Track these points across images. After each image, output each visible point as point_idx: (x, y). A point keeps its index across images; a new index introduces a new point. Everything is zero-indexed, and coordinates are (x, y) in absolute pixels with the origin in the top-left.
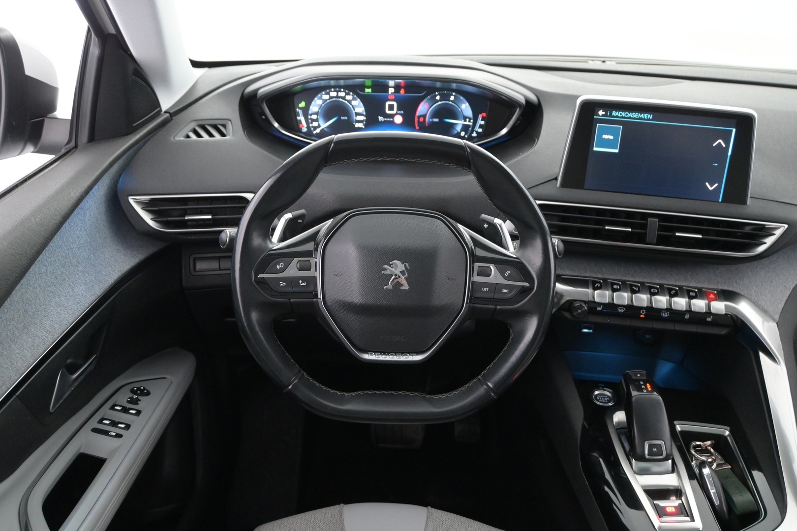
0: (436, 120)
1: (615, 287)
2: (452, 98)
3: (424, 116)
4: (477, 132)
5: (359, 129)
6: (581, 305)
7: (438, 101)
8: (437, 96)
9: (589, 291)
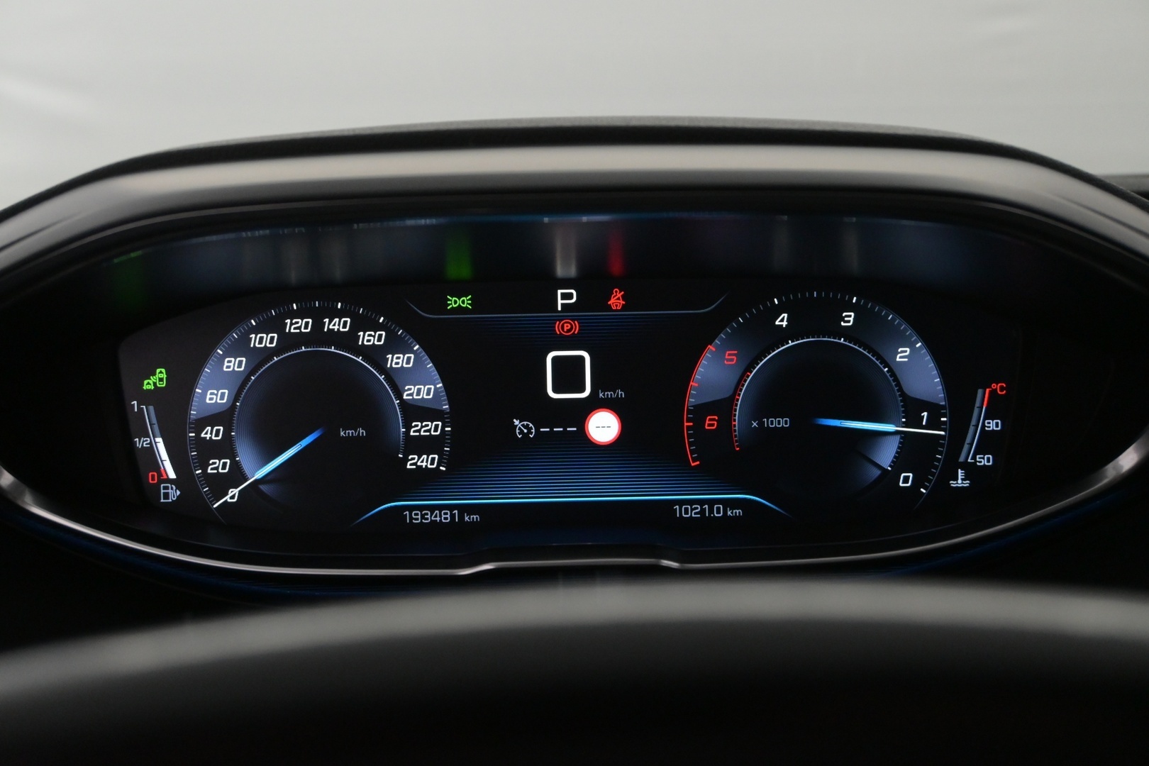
0: (783, 423)
2: (849, 318)
3: (723, 407)
4: (971, 471)
5: (424, 479)
7: (783, 335)
8: (776, 311)
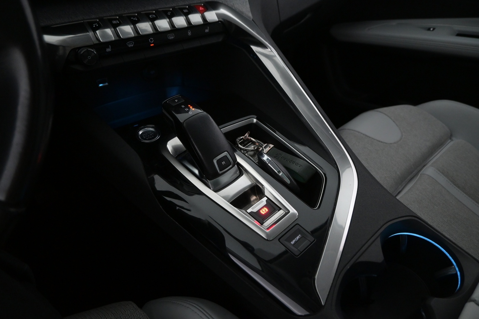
1: (114, 22)
9: (91, 34)
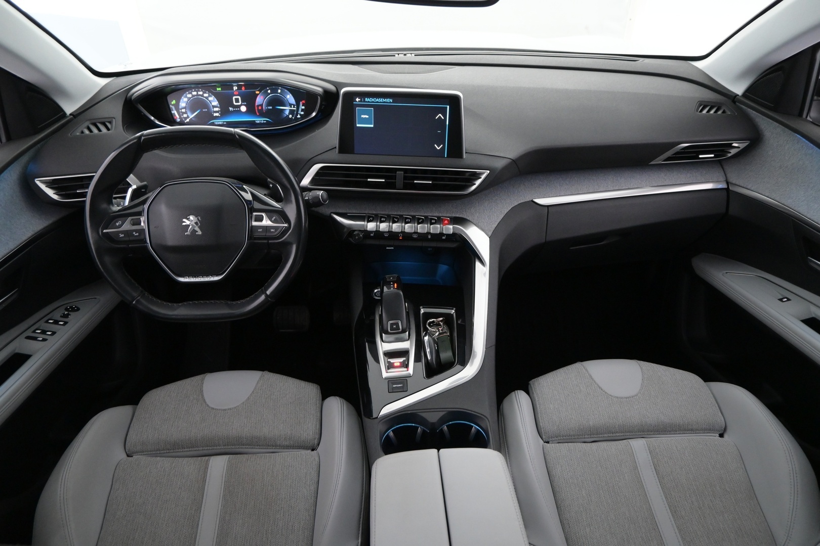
0: (271, 108)
2: (279, 91)
3: (262, 105)
4: (300, 115)
5: (216, 118)
6: (358, 234)
7: (269, 94)
8: (268, 90)
9: (364, 223)
